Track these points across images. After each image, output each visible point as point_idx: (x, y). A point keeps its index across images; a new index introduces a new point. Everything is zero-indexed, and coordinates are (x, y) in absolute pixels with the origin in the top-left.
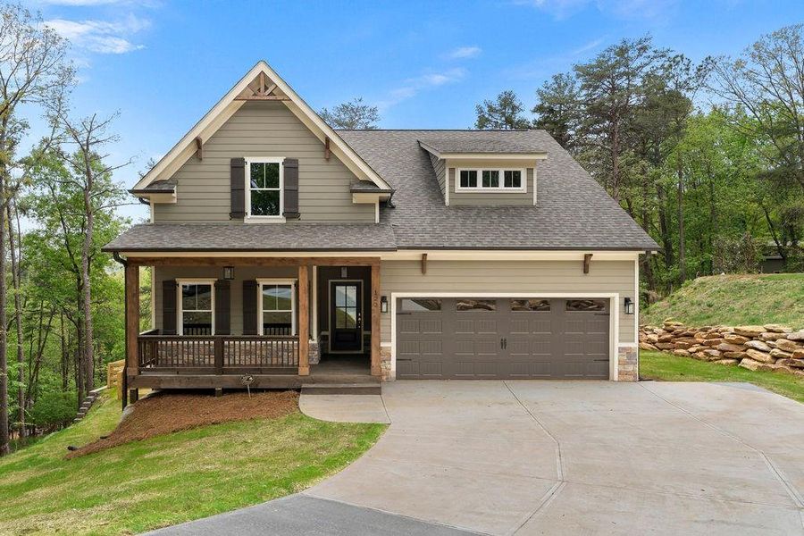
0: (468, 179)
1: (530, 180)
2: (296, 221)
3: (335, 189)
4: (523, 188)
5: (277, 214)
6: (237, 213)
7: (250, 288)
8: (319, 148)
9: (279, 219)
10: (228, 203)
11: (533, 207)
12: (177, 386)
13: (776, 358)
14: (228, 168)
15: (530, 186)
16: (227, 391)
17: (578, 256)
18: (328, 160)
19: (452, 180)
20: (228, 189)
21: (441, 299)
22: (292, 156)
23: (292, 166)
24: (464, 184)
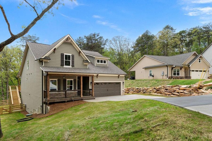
0: (98, 61)
1: (107, 62)
2: (73, 67)
3: (80, 61)
4: (106, 64)
5: (70, 65)
6: (62, 65)
7: (65, 81)
8: (77, 53)
9: (70, 67)
10: (60, 63)
11: (107, 67)
12: (58, 101)
13: (134, 92)
14: (60, 55)
15: (107, 63)
16: (68, 101)
17: (117, 75)
18: (79, 56)
19: (96, 61)
20: (60, 60)
21: (99, 83)
22: (73, 54)
23: (73, 56)
24: (98, 62)
